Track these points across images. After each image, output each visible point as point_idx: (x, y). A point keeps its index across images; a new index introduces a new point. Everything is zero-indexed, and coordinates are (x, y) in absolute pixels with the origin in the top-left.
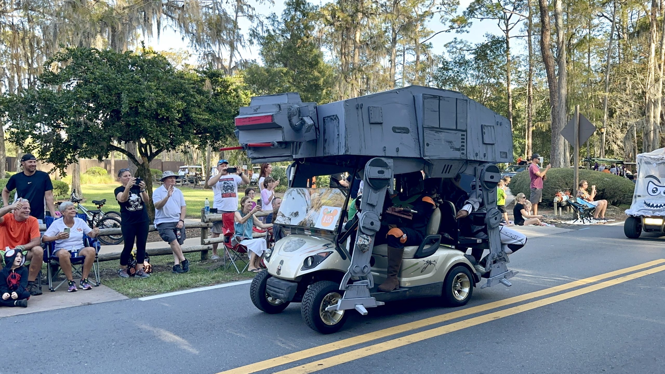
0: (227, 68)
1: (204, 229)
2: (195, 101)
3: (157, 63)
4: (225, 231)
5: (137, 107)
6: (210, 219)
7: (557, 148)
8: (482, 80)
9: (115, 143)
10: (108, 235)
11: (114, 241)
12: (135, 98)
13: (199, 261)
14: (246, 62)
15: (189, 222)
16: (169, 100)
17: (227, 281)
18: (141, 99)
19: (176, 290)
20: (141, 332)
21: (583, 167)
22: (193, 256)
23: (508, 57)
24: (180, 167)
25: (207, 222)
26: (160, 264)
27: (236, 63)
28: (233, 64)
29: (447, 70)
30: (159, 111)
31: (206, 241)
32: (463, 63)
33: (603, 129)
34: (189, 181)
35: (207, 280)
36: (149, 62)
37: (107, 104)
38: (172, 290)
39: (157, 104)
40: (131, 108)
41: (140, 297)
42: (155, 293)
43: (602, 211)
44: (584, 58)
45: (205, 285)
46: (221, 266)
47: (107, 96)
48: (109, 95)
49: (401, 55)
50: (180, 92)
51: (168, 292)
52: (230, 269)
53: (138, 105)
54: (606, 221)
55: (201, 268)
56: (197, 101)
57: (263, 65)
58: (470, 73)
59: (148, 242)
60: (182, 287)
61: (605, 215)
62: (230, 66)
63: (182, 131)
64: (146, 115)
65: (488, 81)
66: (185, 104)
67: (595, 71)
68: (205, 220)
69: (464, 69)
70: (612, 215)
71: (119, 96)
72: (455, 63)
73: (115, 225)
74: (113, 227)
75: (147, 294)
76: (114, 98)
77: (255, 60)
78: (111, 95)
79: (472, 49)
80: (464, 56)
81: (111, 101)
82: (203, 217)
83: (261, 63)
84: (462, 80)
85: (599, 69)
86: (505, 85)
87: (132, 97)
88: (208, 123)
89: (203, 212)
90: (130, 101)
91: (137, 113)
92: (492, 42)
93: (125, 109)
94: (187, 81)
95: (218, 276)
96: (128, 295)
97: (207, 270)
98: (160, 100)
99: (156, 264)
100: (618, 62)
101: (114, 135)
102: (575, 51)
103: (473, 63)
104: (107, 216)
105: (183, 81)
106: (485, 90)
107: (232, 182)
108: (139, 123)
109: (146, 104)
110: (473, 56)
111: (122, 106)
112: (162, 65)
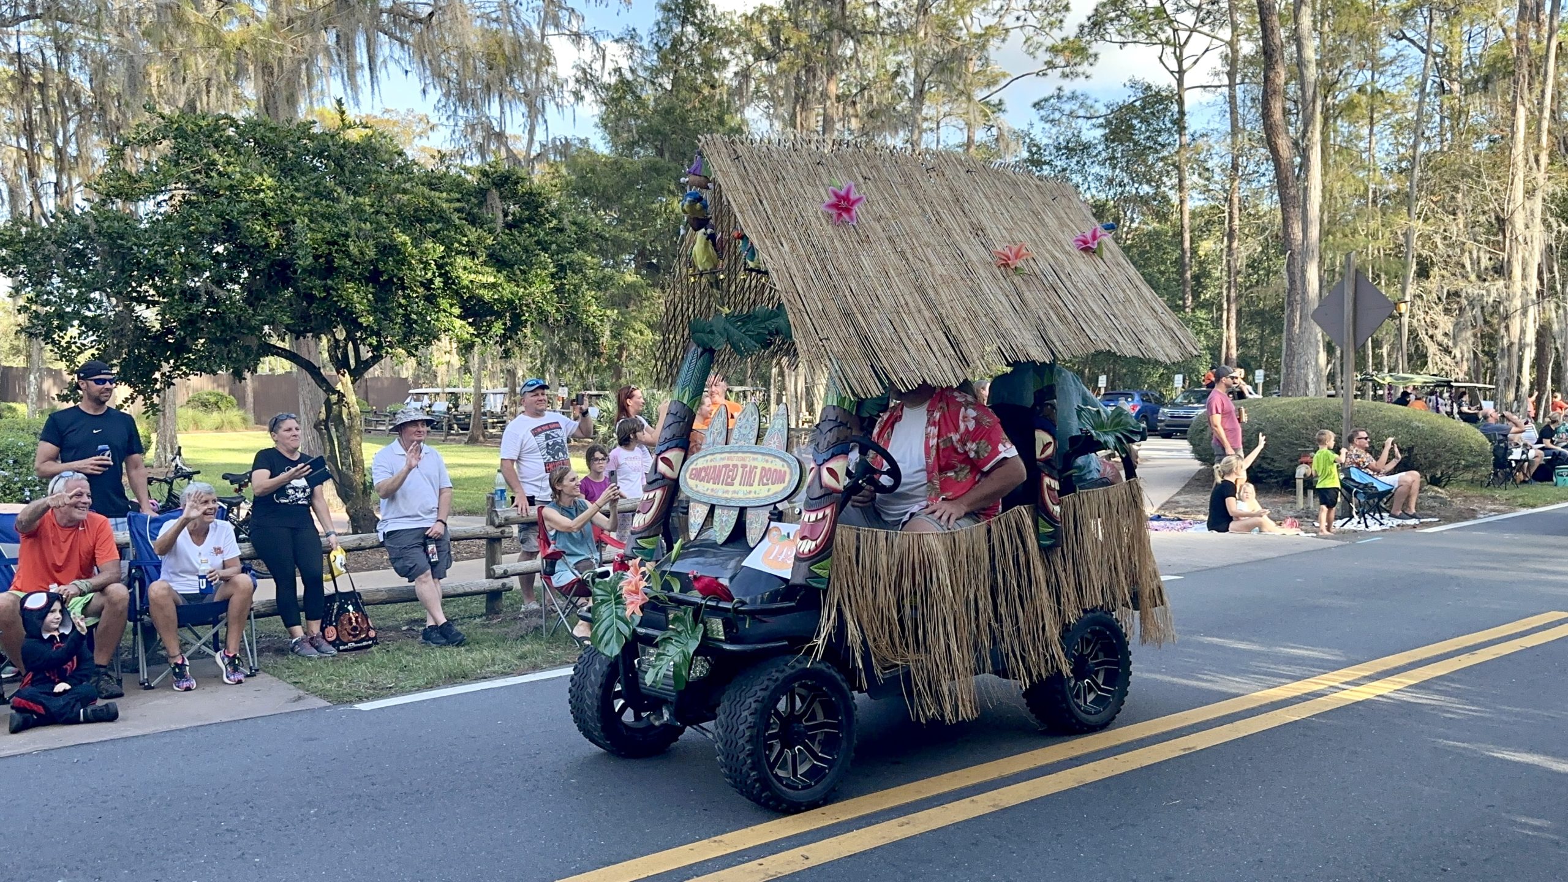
1: (493, 542)
2: (464, 240)
3: (375, 150)
5: (330, 254)
6: (506, 519)
7: (1300, 350)
12: (324, 234)
13: (480, 616)
15: (458, 525)
16: (404, 238)
18: (340, 235)
19: (438, 686)
20: (373, 784)
22: (466, 604)
23: (1181, 135)
24: (411, 391)
25: (500, 526)
26: (390, 623)
27: (543, 146)
28: (536, 149)
30: (381, 266)
31: (499, 569)
32: (1074, 149)
33: (1402, 306)
35: (508, 661)
36: (355, 147)
38: (431, 685)
39: (376, 247)
40: (316, 258)
41: (357, 702)
42: (390, 692)
44: (1360, 138)
45: (504, 674)
46: (536, 629)
48: (264, 226)
50: (430, 221)
51: (419, 689)
52: (556, 636)
53: (334, 249)
54: (1418, 521)
55: (488, 634)
56: (469, 241)
57: (606, 152)
58: (1093, 171)
61: (1415, 507)
62: (528, 152)
64: (352, 274)
65: (1134, 191)
66: (442, 248)
68: (497, 522)
69: (1078, 162)
70: (1429, 508)
71: (287, 228)
72: (1058, 149)
75: (371, 695)
76: (276, 233)
77: (587, 139)
78: (268, 227)
79: (1097, 115)
80: (1079, 132)
82: (492, 513)
86: (1175, 200)
87: (318, 231)
88: (495, 293)
89: (492, 502)
90: (314, 241)
91: (330, 270)
92: (1143, 99)
93: (304, 260)
94: (444, 195)
96: (328, 696)
97: (503, 639)
98: (384, 238)
101: (277, 321)
102: (1339, 122)
103: (1100, 148)
105: (437, 194)
106: (1128, 213)
108: (334, 293)
109: (351, 247)
110: (1099, 133)
111: (295, 253)
112: (386, 157)
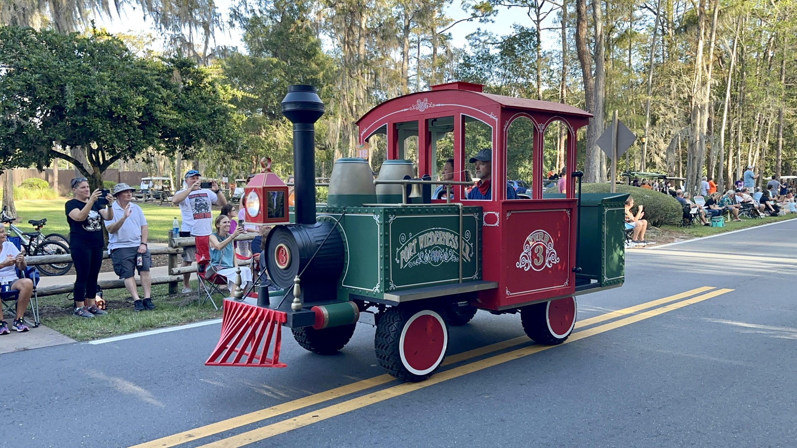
0: (201, 56)
1: (173, 255)
2: (160, 96)
3: (111, 48)
4: (199, 258)
5: (85, 102)
6: (179, 244)
7: (592, 160)
8: (508, 80)
9: (58, 148)
10: (50, 264)
11: (57, 271)
12: (82, 91)
13: (166, 295)
14: (226, 49)
15: (153, 247)
16: (126, 94)
17: (201, 319)
18: (90, 92)
19: (137, 331)
20: (93, 383)
21: (621, 182)
22: (159, 289)
23: (538, 53)
24: (143, 179)
25: (176, 247)
26: (116, 299)
27: (213, 50)
28: (209, 52)
29: (469, 66)
30: (113, 109)
31: (175, 270)
32: (487, 59)
33: (644, 139)
34: (154, 196)
35: (176, 318)
36: (101, 47)
37: (47, 98)
38: (132, 331)
39: (111, 99)
40: (78, 104)
41: (91, 340)
42: (110, 335)
43: (641, 232)
44: (625, 56)
45: (173, 325)
46: (195, 301)
47: (46, 88)
48: (49, 87)
49: (415, 47)
50: (141, 85)
51: (126, 333)
52: (205, 305)
53: (87, 100)
54: (645, 244)
55: (169, 304)
56: (162, 97)
57: (248, 54)
58: (495, 70)
59: (102, 272)
60: (145, 327)
61: (644, 237)
62: (205, 53)
63: (144, 134)
64: (97, 113)
65: (515, 81)
66: (147, 100)
67: (637, 71)
68: (174, 245)
69: (488, 66)
70: (652, 237)
71: (62, 89)
72: (478, 58)
73: (59, 252)
74: (56, 254)
75: (99, 336)
76: (56, 91)
77: (237, 47)
78: (51, 88)
79: (497, 42)
80: (489, 50)
81: (52, 95)
82: (170, 241)
83: (244, 51)
84: (486, 78)
85: (641, 69)
86: (535, 86)
87: (79, 90)
88: (177, 125)
89: (171, 234)
90: (76, 95)
91: (85, 111)
92: (520, 35)
93: (70, 105)
94: (149, 72)
95: (190, 314)
96: (75, 337)
97: (177, 306)
98: (115, 94)
99: (111, 299)
100: (662, 62)
101: (56, 138)
102: (615, 47)
103: (499, 58)
104: (49, 240)
105: (145, 71)
106: (513, 92)
107: (205, 198)
108: (88, 123)
109: (97, 99)
110: (498, 51)
111: (66, 102)
112: (118, 51)
